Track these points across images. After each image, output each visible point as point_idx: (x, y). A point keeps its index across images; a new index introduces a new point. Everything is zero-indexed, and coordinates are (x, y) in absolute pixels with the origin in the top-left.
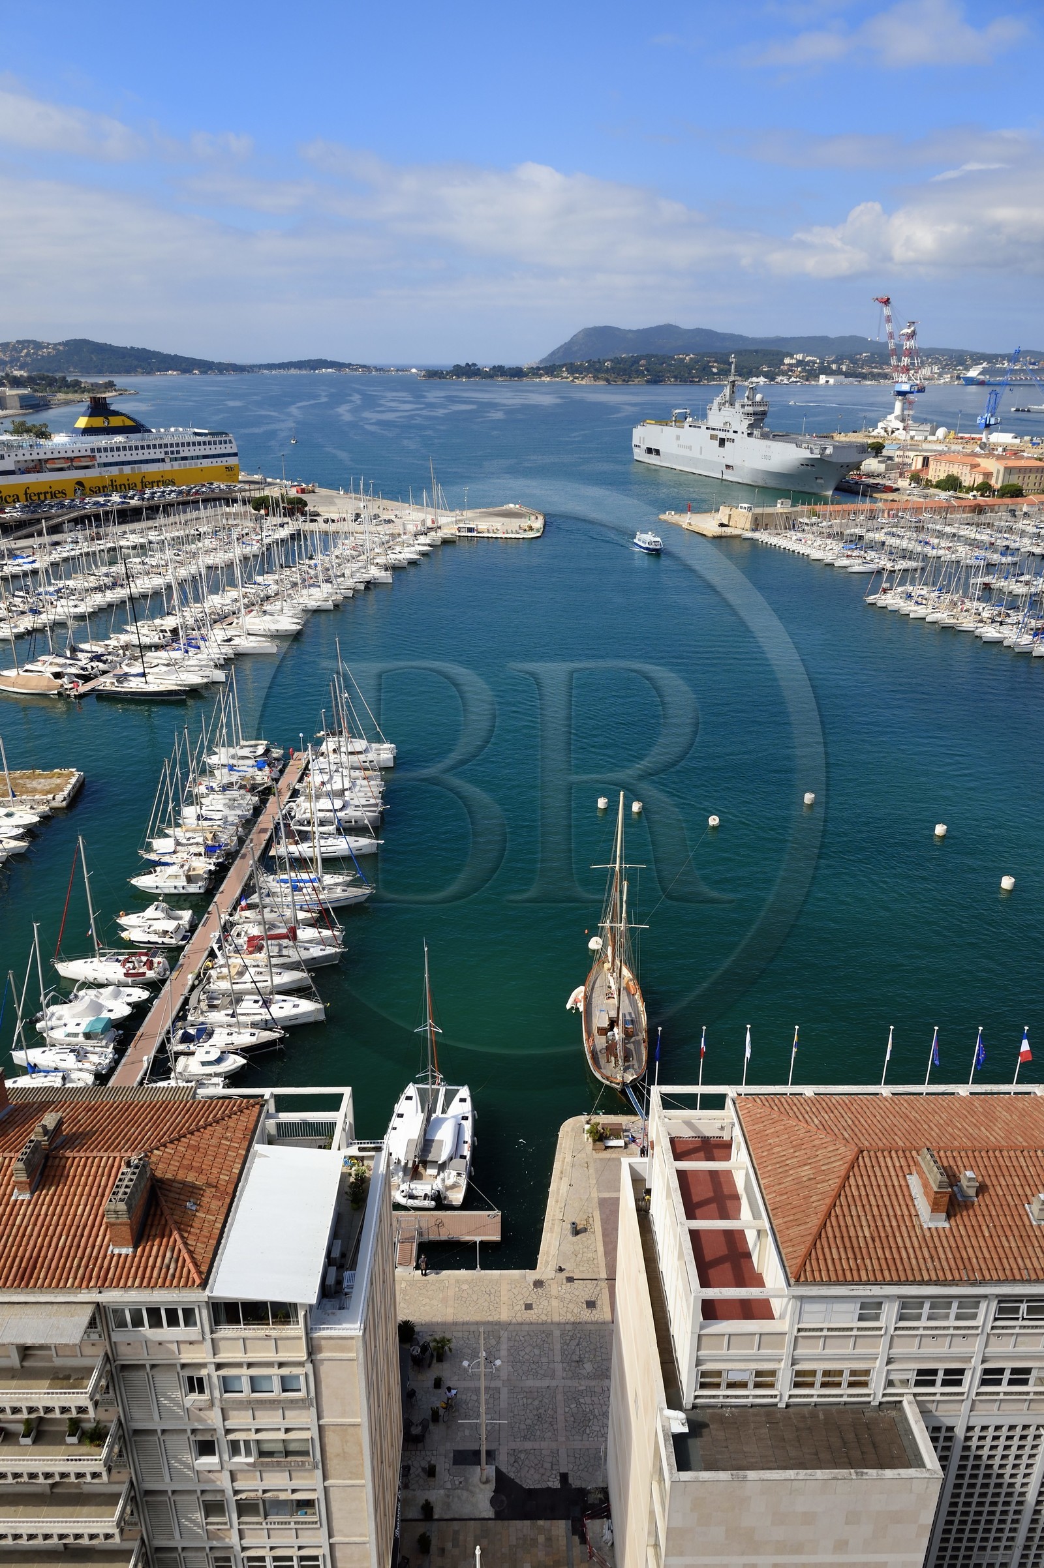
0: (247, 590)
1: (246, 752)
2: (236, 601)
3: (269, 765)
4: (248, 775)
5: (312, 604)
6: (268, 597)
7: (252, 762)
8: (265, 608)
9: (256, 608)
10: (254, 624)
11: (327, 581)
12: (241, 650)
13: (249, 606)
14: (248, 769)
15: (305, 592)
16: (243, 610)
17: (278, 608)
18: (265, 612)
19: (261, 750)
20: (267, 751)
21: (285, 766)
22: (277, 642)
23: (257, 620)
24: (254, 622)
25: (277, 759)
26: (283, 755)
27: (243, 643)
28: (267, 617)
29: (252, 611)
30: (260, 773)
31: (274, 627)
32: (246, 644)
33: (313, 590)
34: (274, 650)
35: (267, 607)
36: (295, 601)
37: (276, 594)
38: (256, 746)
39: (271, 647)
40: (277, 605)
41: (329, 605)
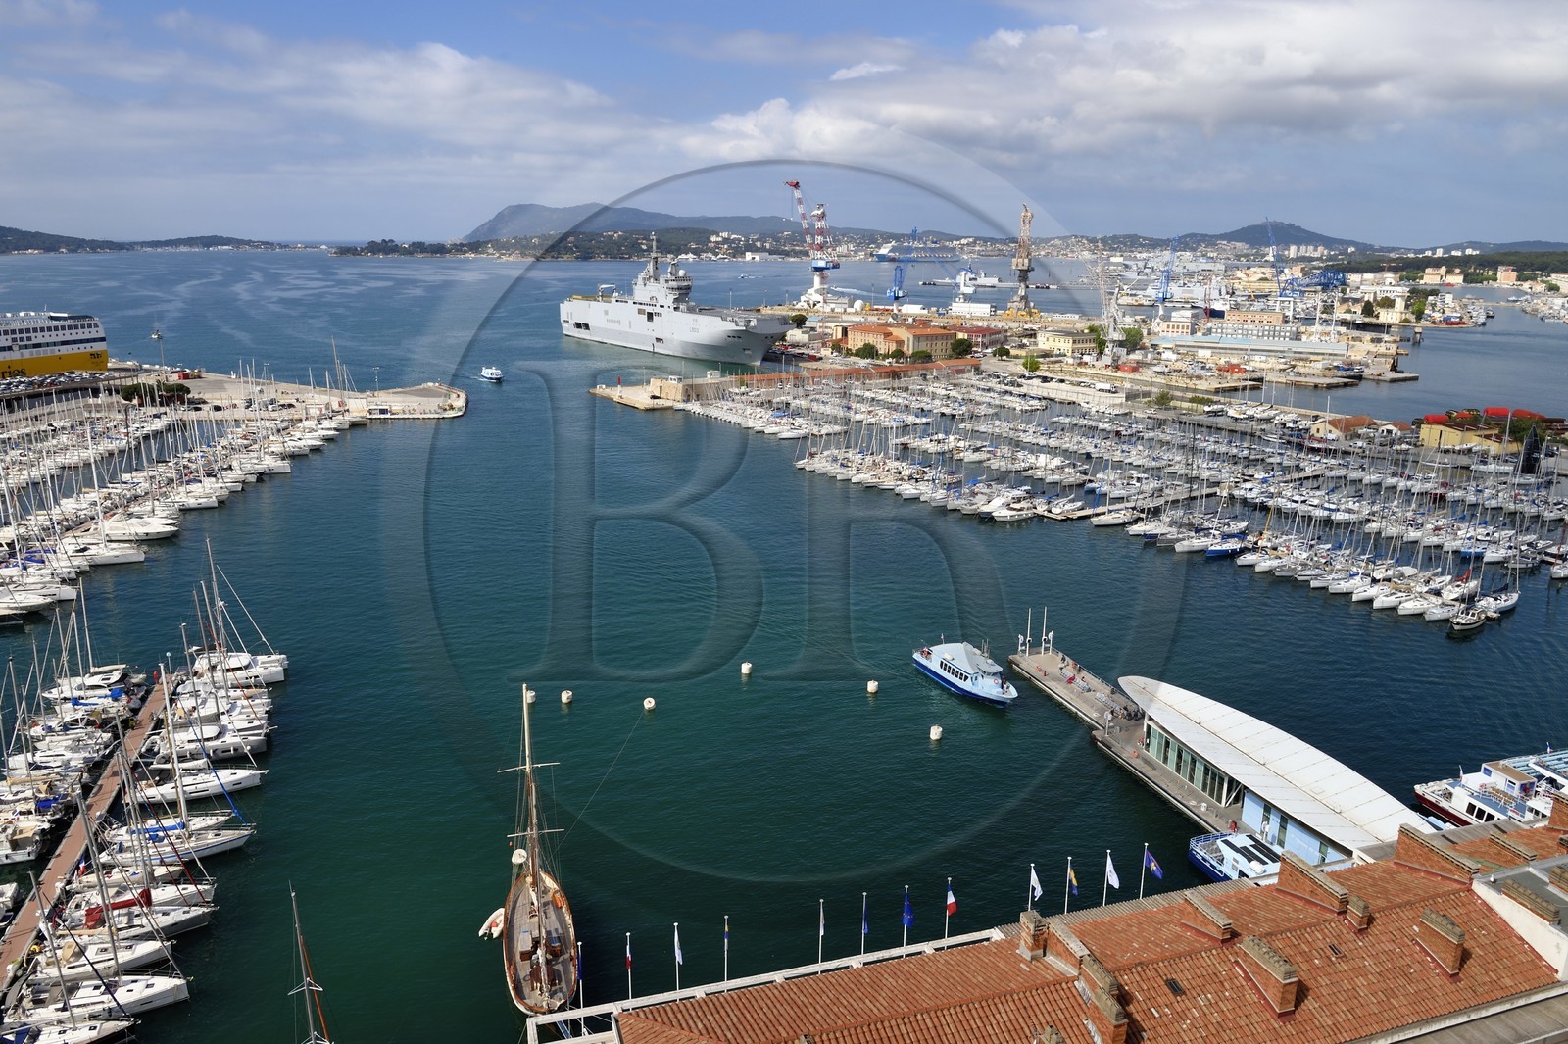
0: (110, 491)
1: (96, 680)
2: (94, 504)
3: (127, 693)
4: (99, 708)
5: (192, 502)
6: (136, 498)
7: (106, 692)
8: (131, 510)
9: (120, 510)
10: (117, 528)
11: (209, 475)
12: (99, 561)
13: (109, 512)
14: (101, 701)
15: (182, 489)
16: (101, 515)
17: (149, 508)
18: (131, 515)
19: (115, 677)
20: (124, 677)
21: (148, 692)
22: (145, 548)
23: (119, 524)
24: (115, 526)
25: (138, 685)
26: (146, 680)
27: (101, 551)
28: (134, 520)
29: (114, 514)
30: (115, 704)
31: (142, 531)
32: (104, 553)
33: (194, 487)
34: (142, 558)
35: (135, 508)
36: (169, 500)
37: (146, 494)
38: (111, 671)
39: (135, 554)
40: (148, 506)
41: (213, 501)
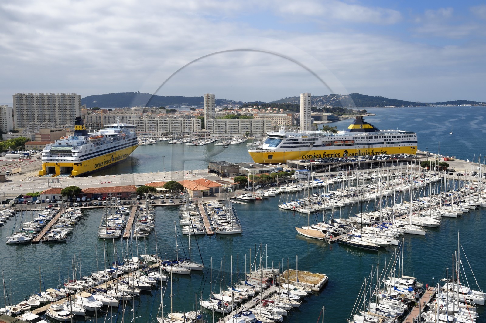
0: (414, 204)
1: (404, 281)
2: (408, 208)
3: (415, 290)
4: (404, 293)
5: (446, 214)
6: (424, 208)
7: (407, 287)
8: (422, 213)
9: (418, 212)
11: (455, 204)
12: (407, 231)
13: (415, 211)
14: (404, 291)
15: (443, 208)
16: (411, 213)
17: (429, 213)
18: (421, 215)
19: (411, 282)
20: (415, 283)
21: (423, 292)
22: (426, 230)
23: (417, 218)
24: (415, 219)
25: (419, 288)
27: (409, 228)
28: (423, 217)
29: (415, 214)
30: (410, 294)
31: (425, 222)
32: (410, 229)
33: (448, 208)
34: (424, 234)
35: (423, 212)
36: (438, 211)
37: (428, 207)
38: (409, 279)
39: (422, 232)
40: (428, 212)
41: (455, 215)
